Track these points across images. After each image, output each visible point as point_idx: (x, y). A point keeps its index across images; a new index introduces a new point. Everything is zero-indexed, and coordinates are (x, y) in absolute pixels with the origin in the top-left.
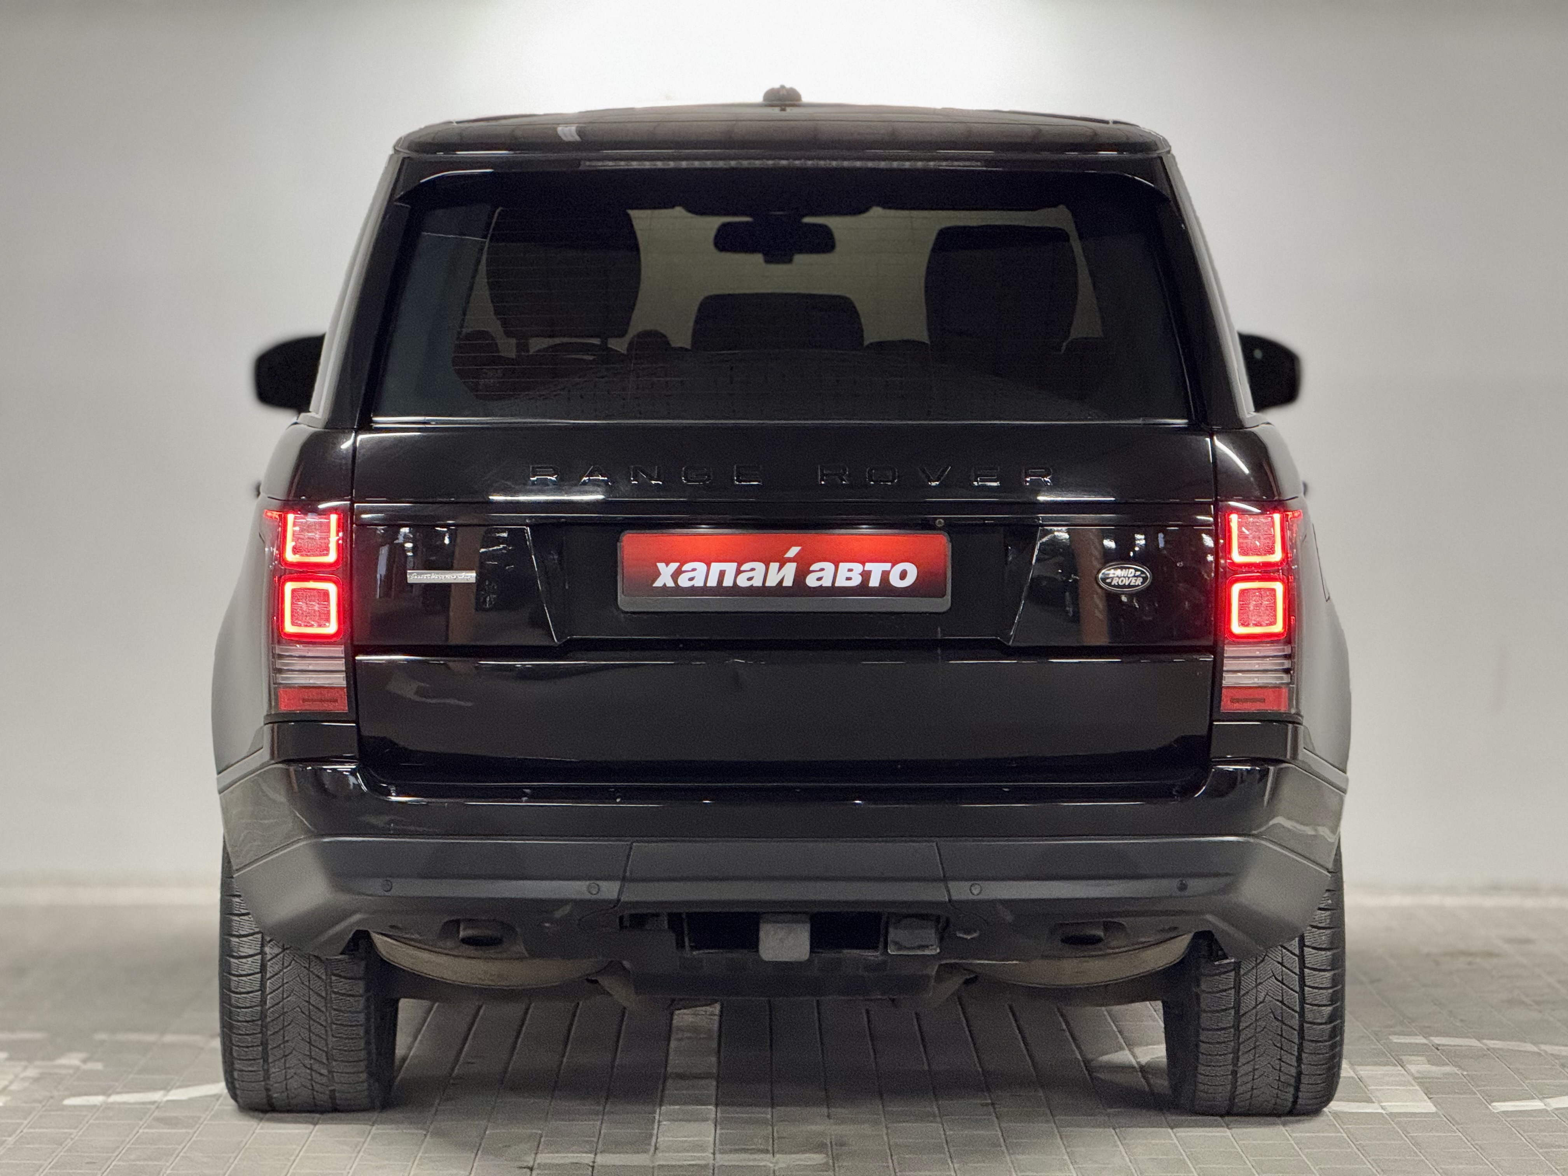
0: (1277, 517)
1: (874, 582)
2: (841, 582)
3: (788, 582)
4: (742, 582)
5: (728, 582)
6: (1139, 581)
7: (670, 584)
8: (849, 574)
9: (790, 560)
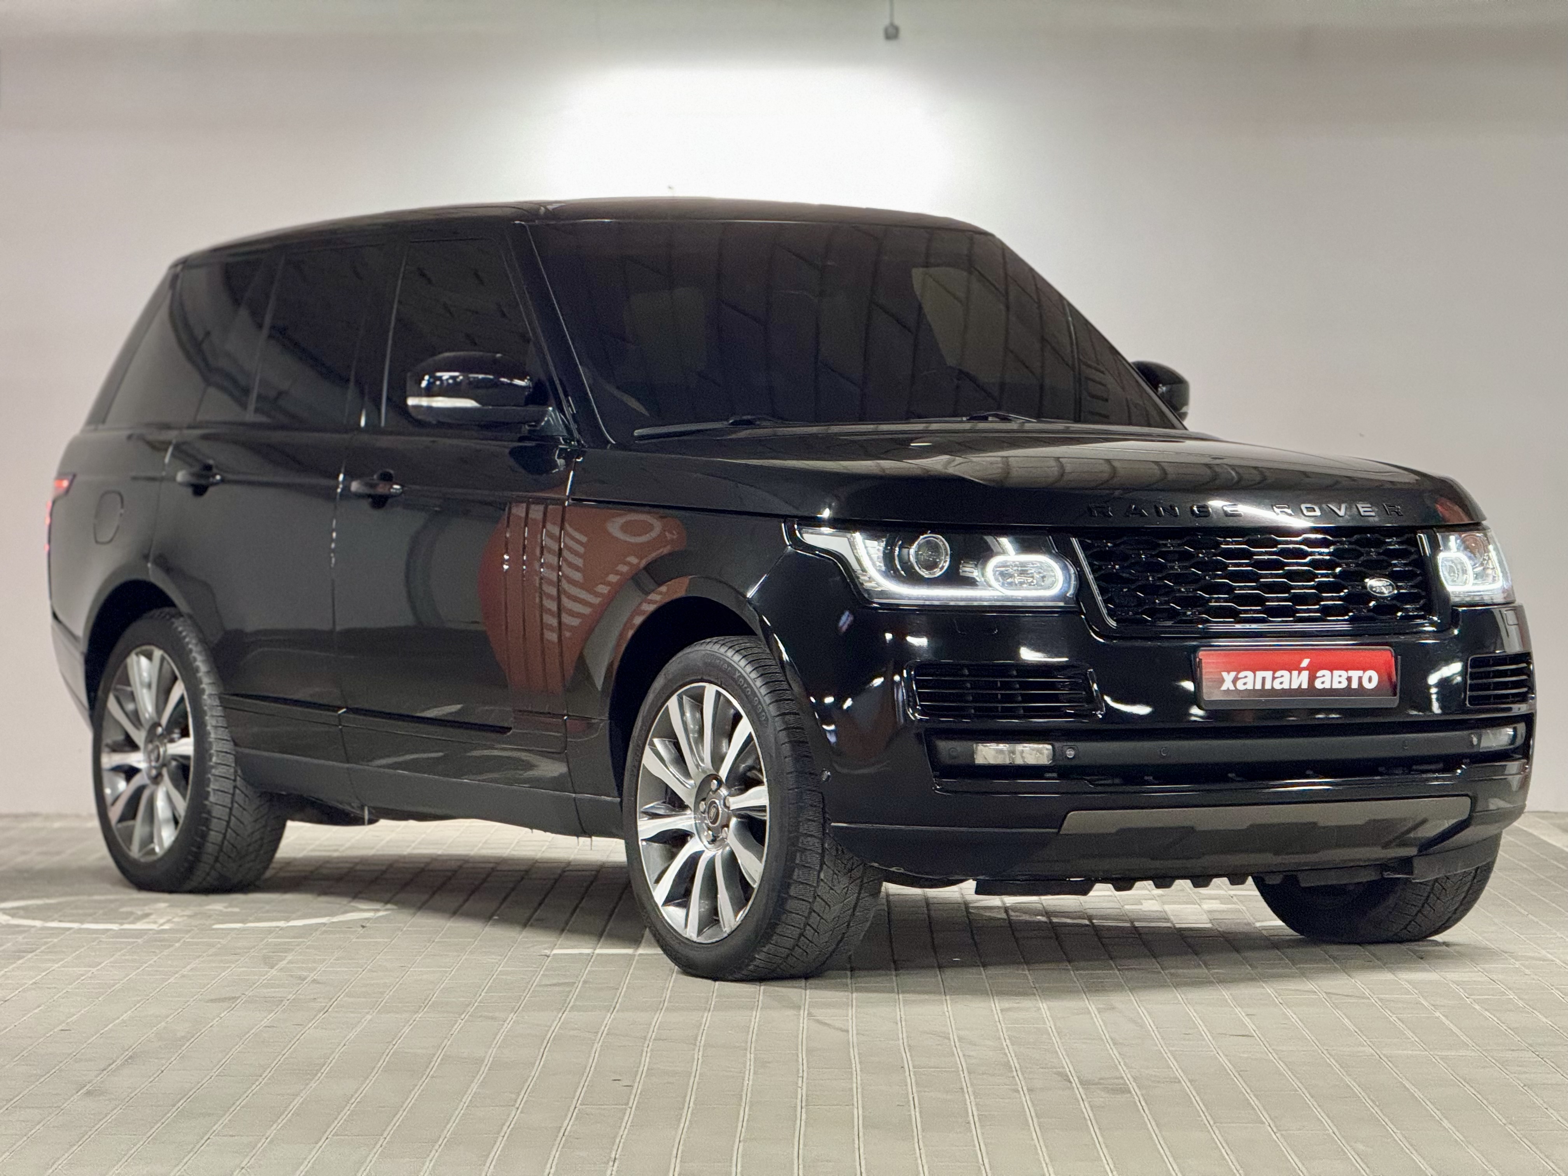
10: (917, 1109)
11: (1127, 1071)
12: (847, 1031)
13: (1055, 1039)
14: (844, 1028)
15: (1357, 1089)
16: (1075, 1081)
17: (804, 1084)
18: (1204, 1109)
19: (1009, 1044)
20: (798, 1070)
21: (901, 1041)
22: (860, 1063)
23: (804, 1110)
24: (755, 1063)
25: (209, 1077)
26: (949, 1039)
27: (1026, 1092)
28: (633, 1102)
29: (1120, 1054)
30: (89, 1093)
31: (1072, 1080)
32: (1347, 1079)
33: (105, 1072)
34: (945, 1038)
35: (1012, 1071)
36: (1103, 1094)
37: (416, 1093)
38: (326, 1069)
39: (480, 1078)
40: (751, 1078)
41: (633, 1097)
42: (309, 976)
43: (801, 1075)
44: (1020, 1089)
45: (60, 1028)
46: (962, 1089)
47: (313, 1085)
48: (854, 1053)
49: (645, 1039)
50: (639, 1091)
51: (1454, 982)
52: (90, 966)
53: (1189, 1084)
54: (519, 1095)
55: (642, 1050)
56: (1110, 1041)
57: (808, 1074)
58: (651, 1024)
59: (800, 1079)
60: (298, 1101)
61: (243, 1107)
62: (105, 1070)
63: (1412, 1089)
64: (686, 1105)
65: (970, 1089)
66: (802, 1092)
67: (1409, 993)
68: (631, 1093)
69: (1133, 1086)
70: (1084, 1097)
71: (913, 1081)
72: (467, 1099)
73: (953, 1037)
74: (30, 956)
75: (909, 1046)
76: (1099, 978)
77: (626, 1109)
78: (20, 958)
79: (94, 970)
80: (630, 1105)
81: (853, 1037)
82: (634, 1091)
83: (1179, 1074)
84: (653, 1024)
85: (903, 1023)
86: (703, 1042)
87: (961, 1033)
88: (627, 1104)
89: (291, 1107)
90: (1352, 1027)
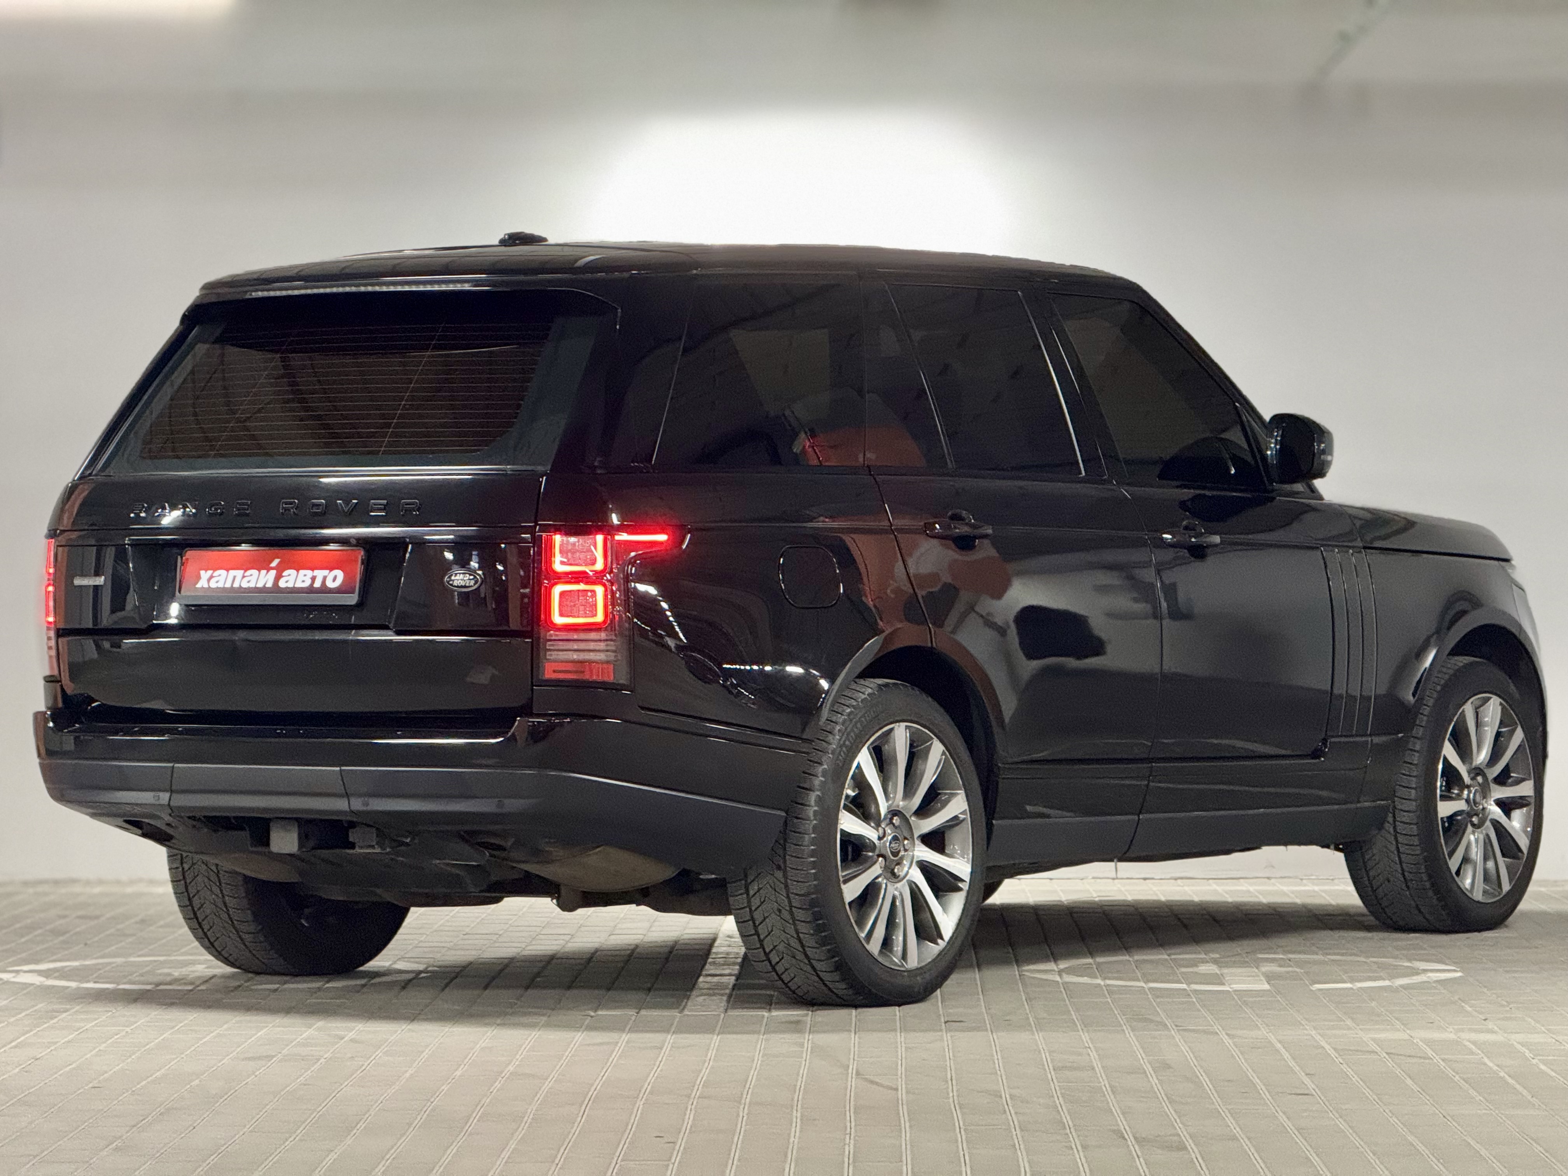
0: (600, 538)
1: (317, 584)
2: (299, 585)
3: (269, 585)
4: (245, 585)
5: (236, 585)
6: (472, 582)
7: (206, 586)
8: (304, 578)
9: (273, 568)
10: (968, 1166)
11: (1183, 1130)
12: (897, 1089)
13: (1110, 1098)
14: (894, 1086)
15: (1421, 1147)
16: (1131, 1140)
17: (852, 1142)
18: (1263, 1166)
19: (1062, 1103)
20: (846, 1127)
21: (951, 1100)
22: (910, 1120)
23: (851, 1167)
24: (801, 1120)
25: (241, 1133)
26: (1001, 1097)
27: (1079, 1148)
28: (676, 1158)
29: (1175, 1111)
30: (117, 1149)
31: (1126, 1136)
32: (1411, 1138)
33: (135, 1129)
34: (996, 1096)
35: (1065, 1128)
36: (1160, 1151)
37: (453, 1150)
38: (362, 1125)
39: (519, 1135)
40: (797, 1134)
41: (675, 1153)
42: (346, 1036)
43: (848, 1131)
44: (1074, 1147)
45: (91, 1085)
46: (1014, 1146)
47: (349, 1141)
48: (903, 1111)
49: (689, 1096)
50: (682, 1148)
51: (1519, 1043)
52: (124, 1026)
53: (1248, 1143)
54: (559, 1151)
55: (687, 1108)
56: (1165, 1099)
57: (856, 1131)
58: (695, 1083)
59: (848, 1137)
60: (333, 1156)
61: (274, 1163)
62: (134, 1126)
63: (1477, 1147)
64: (731, 1162)
65: (1022, 1147)
66: (849, 1149)
67: (1472, 1053)
68: (674, 1149)
69: (1190, 1144)
70: (1139, 1154)
71: (964, 1138)
72: (506, 1154)
73: (1006, 1095)
74: (64, 1015)
75: (959, 1103)
76: (1155, 1038)
77: (668, 1165)
78: (52, 1019)
79: (128, 1029)
80: (673, 1161)
81: (902, 1094)
82: (677, 1147)
83: (1237, 1131)
84: (698, 1082)
85: (954, 1082)
86: (748, 1100)
87: (1014, 1092)
88: (670, 1160)
89: (324, 1163)
90: (1415, 1088)
